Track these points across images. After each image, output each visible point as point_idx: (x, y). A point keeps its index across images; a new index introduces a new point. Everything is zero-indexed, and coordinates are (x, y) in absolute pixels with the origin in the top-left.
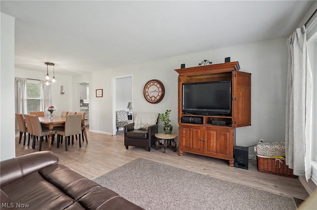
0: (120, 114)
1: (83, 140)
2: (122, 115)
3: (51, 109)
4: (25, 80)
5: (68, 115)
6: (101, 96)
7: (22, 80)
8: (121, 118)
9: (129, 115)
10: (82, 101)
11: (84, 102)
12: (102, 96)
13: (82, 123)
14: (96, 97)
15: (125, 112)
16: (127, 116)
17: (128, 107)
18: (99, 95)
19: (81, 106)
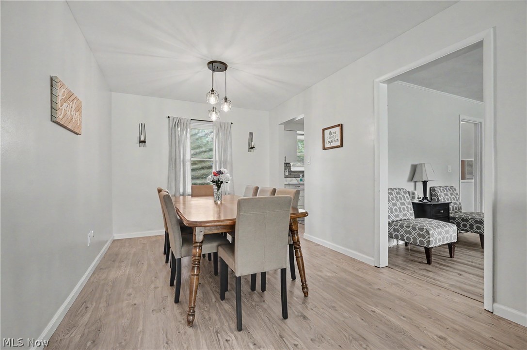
0: (401, 198)
1: (294, 278)
2: (398, 200)
3: (218, 177)
4: (189, 122)
5: (257, 196)
6: (338, 144)
7: (182, 121)
8: (396, 210)
9: (416, 201)
10: (287, 165)
11: (293, 169)
12: (342, 145)
13: (291, 225)
14: (324, 149)
15: (405, 193)
16: (411, 206)
17: (412, 178)
18: (330, 142)
19: (286, 177)
